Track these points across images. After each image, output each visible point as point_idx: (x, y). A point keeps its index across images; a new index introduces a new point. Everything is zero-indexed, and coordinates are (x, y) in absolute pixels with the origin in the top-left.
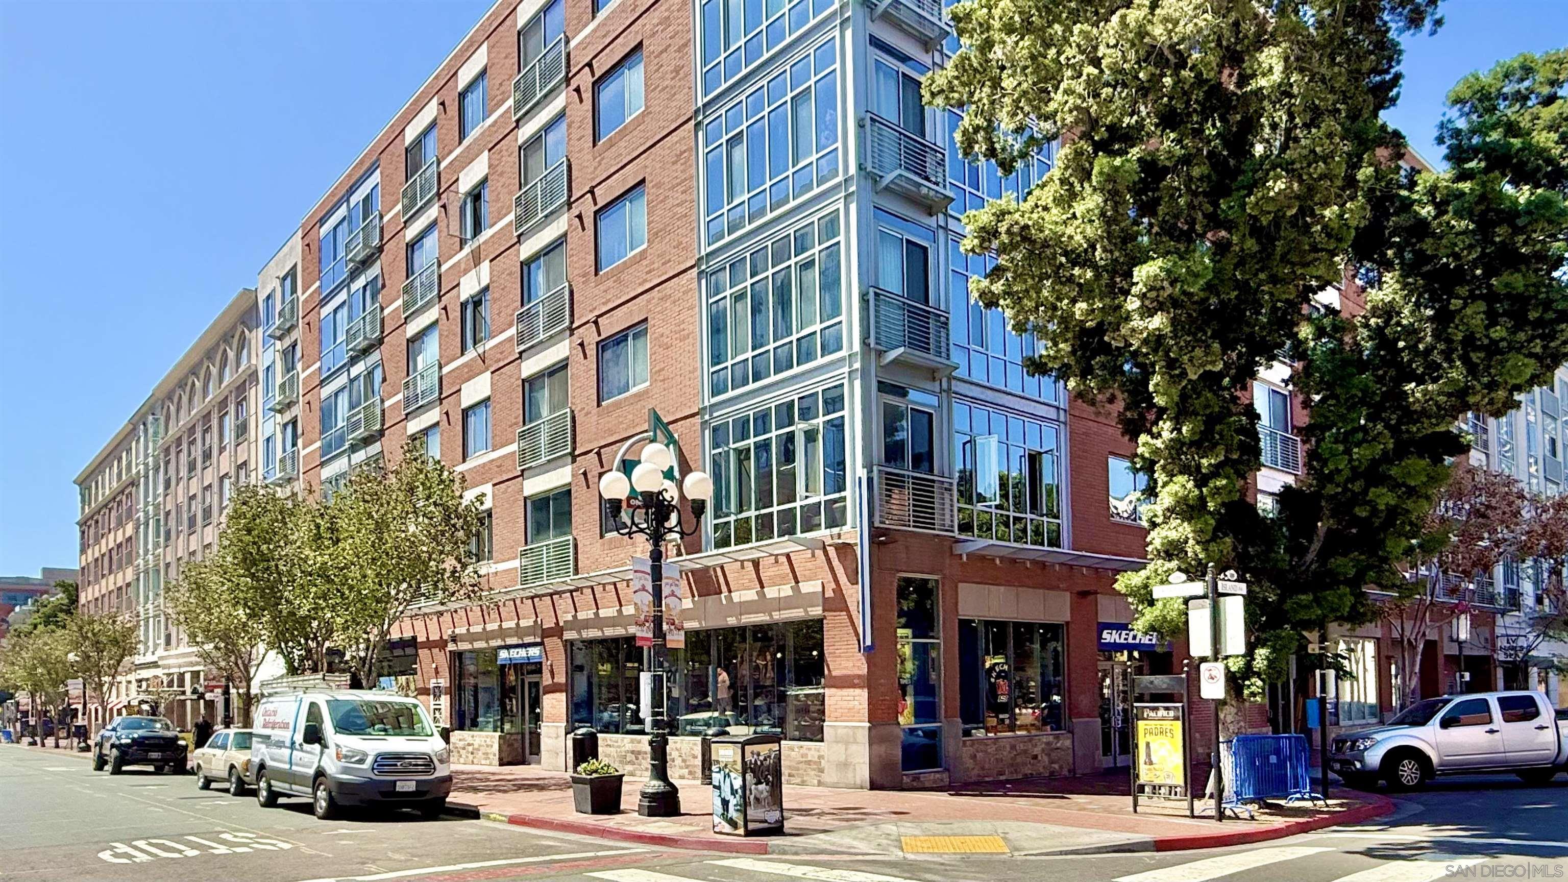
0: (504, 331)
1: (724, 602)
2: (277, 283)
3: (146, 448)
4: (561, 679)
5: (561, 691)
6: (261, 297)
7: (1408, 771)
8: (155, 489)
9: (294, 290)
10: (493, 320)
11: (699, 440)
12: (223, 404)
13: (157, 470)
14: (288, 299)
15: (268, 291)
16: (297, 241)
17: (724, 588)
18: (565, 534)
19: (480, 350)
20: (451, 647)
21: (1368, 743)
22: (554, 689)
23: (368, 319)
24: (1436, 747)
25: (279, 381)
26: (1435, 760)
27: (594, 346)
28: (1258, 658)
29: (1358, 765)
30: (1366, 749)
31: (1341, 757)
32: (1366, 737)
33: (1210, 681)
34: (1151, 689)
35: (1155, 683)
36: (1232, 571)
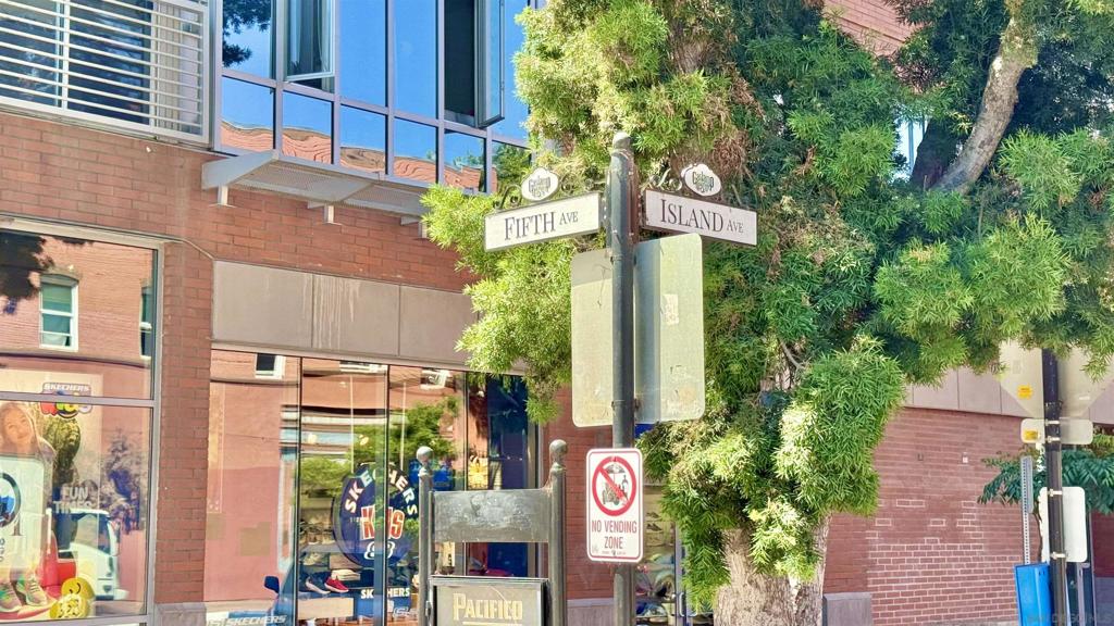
28: (787, 435)
33: (610, 506)
34: (474, 530)
35: (484, 511)
36: (703, 169)
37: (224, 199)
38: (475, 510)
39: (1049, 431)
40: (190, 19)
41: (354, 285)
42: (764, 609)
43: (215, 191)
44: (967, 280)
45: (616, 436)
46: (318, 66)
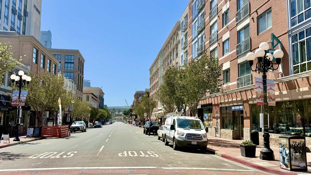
0: (233, 19)
1: (297, 91)
2: (184, 19)
3: (160, 61)
4: (248, 115)
5: (248, 119)
6: (181, 22)
8: (162, 70)
9: (187, 20)
10: (230, 17)
11: (288, 41)
12: (174, 49)
13: (162, 66)
14: (186, 22)
15: (182, 21)
16: (188, 8)
17: (297, 87)
18: (249, 73)
19: (227, 25)
20: (220, 106)
22: (247, 118)
23: (202, 23)
25: (184, 42)
27: (256, 18)
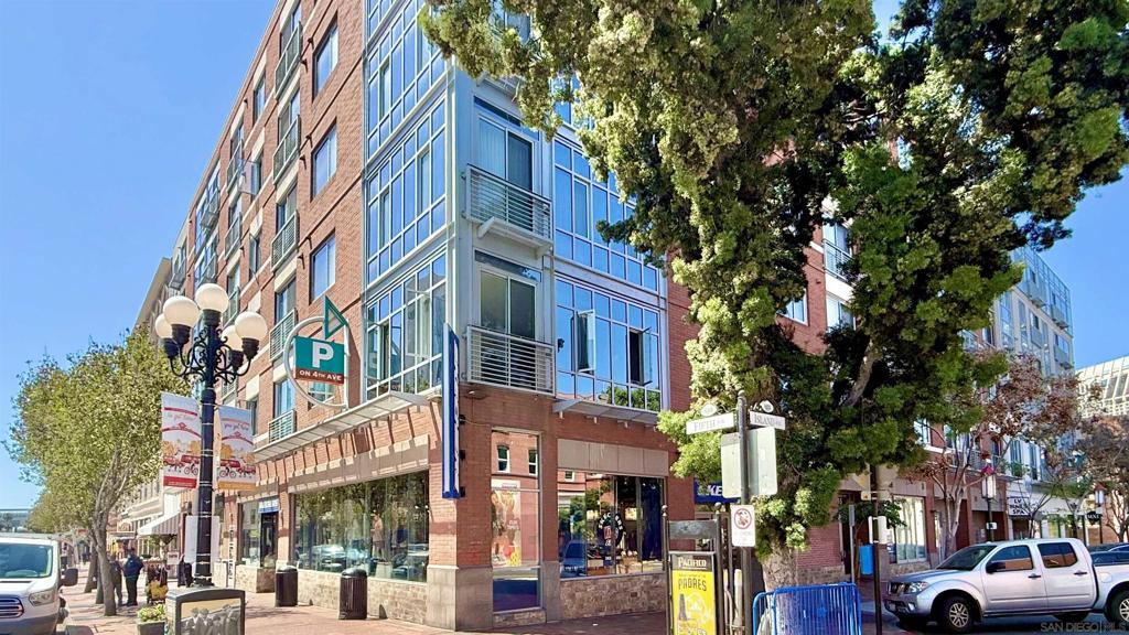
0: (267, 259)
1: (371, 457)
4: (286, 525)
5: (286, 535)
6: (174, 263)
7: (958, 615)
9: (186, 255)
10: (264, 250)
14: (183, 260)
15: (176, 258)
16: (188, 221)
17: (371, 445)
19: (257, 275)
20: (238, 500)
21: (920, 587)
22: (283, 533)
23: (210, 265)
24: (983, 591)
26: (982, 603)
27: (308, 258)
28: (798, 500)
29: (912, 607)
30: (918, 592)
31: (895, 599)
32: (918, 582)
33: (741, 526)
34: (686, 535)
35: (689, 528)
36: (767, 402)
37: (561, 416)
38: (686, 528)
39: (873, 495)
40: (547, 351)
41: (603, 446)
42: (782, 562)
43: (558, 413)
44: (864, 441)
45: (743, 500)
46: (587, 366)
